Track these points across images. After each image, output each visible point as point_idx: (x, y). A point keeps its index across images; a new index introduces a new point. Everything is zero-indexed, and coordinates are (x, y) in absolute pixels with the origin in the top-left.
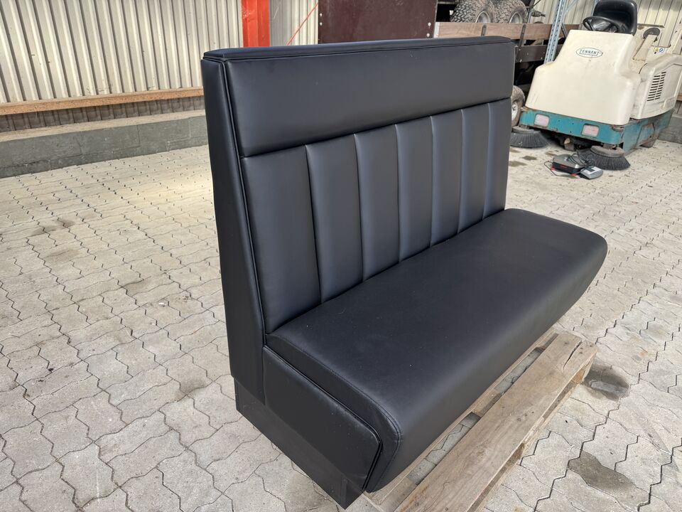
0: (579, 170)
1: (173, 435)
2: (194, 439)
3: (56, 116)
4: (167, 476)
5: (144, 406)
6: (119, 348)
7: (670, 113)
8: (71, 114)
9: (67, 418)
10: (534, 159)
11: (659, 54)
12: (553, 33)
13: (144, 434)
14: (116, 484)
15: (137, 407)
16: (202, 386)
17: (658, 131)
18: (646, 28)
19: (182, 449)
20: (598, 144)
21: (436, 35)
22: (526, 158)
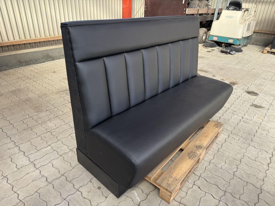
0: (229, 52)
7: (252, 35)
10: (214, 50)
11: (248, 17)
12: (216, 11)
17: (249, 41)
18: (244, 9)
20: (233, 45)
21: (187, 12)
22: (212, 50)
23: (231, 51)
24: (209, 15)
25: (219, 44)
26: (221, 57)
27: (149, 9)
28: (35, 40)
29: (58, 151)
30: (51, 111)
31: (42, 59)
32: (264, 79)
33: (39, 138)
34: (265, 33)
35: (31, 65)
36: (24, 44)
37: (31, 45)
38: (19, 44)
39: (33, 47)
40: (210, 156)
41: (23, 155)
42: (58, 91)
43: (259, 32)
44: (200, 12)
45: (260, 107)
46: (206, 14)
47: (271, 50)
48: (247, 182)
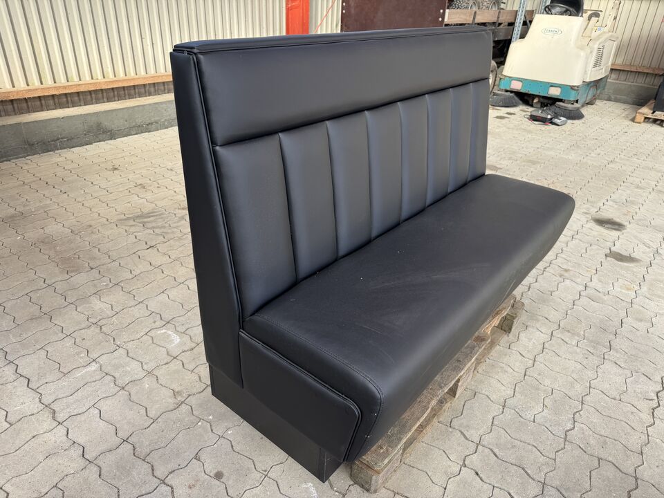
0: (551, 119)
7: (606, 77)
10: (514, 114)
11: (598, 32)
12: (519, 17)
17: (598, 92)
18: (589, 13)
20: (561, 100)
21: (446, 19)
22: (508, 113)
23: (556, 116)
24: (501, 27)
25: (526, 98)
26: (530, 132)
27: (353, 11)
28: (65, 87)
29: (117, 375)
30: (101, 270)
31: (85, 135)
32: (638, 187)
33: (69, 342)
34: (639, 72)
35: (56, 152)
36: (39, 97)
37: (56, 100)
38: (26, 97)
39: (61, 106)
40: (503, 388)
41: (26, 388)
42: (123, 217)
43: (623, 71)
44: (479, 19)
45: (630, 259)
46: (494, 23)
47: (653, 113)
48: (599, 459)
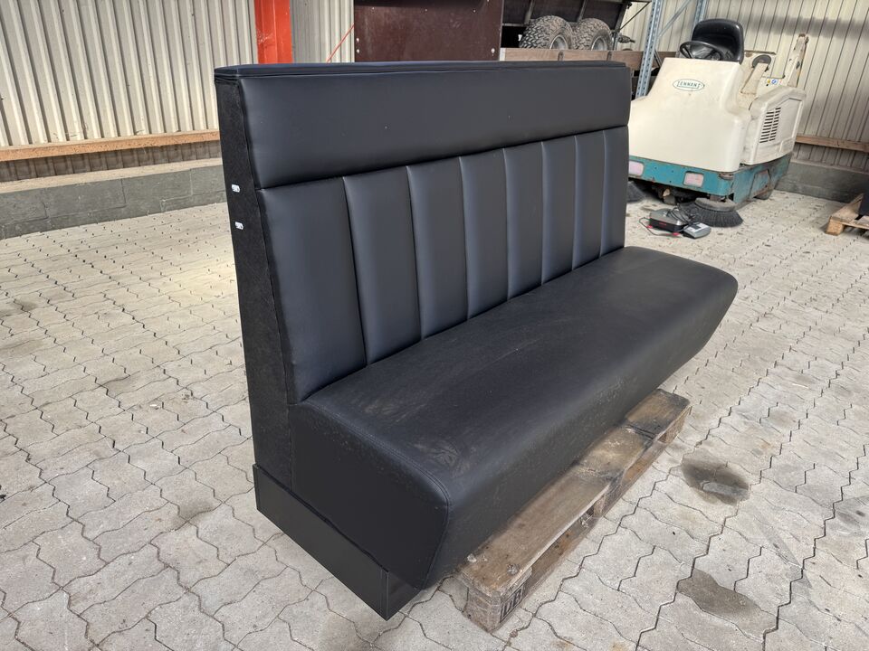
0: (682, 227)
1: (169, 575)
2: (198, 577)
3: (12, 169)
4: (161, 628)
5: (130, 539)
6: (97, 465)
7: (788, 156)
8: (32, 167)
9: (24, 558)
11: (771, 87)
12: (645, 62)
13: (129, 575)
14: (92, 641)
15: (120, 540)
16: (209, 510)
17: (774, 180)
18: (755, 56)
19: (181, 592)
20: (704, 195)
23: (692, 221)
27: (370, 51)
34: (843, 149)
43: (818, 146)
45: (732, 602)
47: (858, 219)
